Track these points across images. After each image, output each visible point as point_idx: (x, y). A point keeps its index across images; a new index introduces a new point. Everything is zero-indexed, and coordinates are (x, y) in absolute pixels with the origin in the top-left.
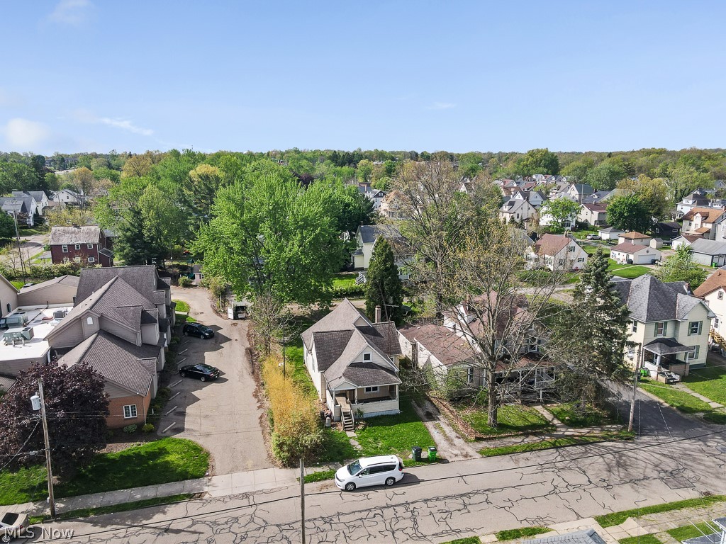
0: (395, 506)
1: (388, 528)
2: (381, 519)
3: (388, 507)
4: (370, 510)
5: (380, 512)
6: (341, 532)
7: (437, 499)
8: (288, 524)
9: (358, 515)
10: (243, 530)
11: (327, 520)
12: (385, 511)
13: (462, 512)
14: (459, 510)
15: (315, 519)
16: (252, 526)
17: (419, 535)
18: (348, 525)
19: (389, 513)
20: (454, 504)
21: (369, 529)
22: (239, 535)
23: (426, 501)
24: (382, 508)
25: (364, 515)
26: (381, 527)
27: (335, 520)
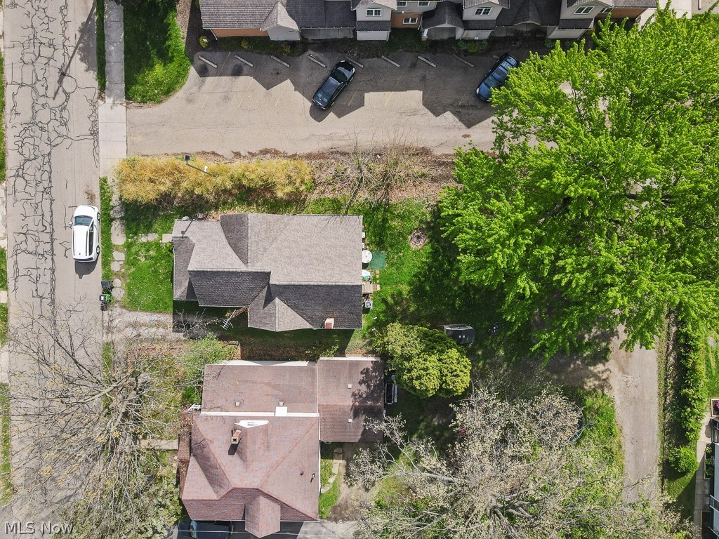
0: (52, 244)
1: (30, 232)
2: (40, 230)
3: (52, 240)
4: (52, 224)
5: (48, 230)
6: (33, 198)
7: (53, 279)
8: (49, 162)
9: (47, 215)
10: (51, 129)
11: (48, 190)
12: (48, 235)
13: (35, 293)
14: (36, 290)
15: (50, 182)
16: (53, 136)
17: (18, 252)
18: (39, 204)
19: (46, 238)
20: (44, 290)
21: (32, 218)
22: (46, 126)
23: (53, 270)
24: (52, 234)
25: (47, 218)
26: (31, 227)
27: (46, 196)
